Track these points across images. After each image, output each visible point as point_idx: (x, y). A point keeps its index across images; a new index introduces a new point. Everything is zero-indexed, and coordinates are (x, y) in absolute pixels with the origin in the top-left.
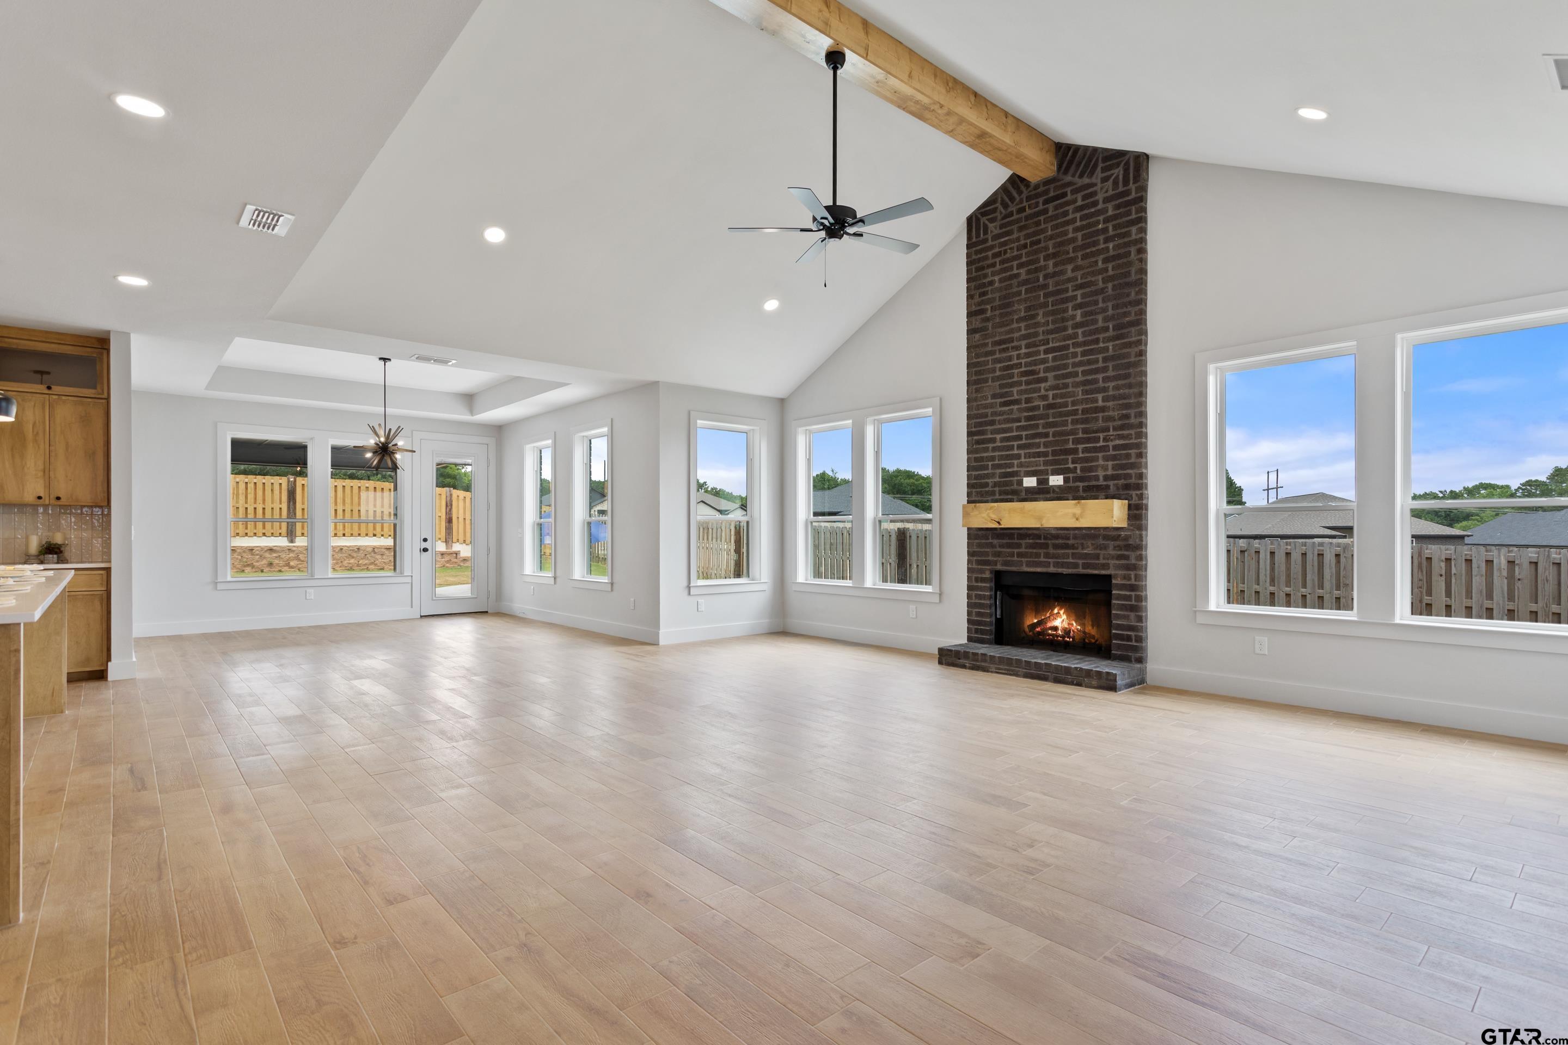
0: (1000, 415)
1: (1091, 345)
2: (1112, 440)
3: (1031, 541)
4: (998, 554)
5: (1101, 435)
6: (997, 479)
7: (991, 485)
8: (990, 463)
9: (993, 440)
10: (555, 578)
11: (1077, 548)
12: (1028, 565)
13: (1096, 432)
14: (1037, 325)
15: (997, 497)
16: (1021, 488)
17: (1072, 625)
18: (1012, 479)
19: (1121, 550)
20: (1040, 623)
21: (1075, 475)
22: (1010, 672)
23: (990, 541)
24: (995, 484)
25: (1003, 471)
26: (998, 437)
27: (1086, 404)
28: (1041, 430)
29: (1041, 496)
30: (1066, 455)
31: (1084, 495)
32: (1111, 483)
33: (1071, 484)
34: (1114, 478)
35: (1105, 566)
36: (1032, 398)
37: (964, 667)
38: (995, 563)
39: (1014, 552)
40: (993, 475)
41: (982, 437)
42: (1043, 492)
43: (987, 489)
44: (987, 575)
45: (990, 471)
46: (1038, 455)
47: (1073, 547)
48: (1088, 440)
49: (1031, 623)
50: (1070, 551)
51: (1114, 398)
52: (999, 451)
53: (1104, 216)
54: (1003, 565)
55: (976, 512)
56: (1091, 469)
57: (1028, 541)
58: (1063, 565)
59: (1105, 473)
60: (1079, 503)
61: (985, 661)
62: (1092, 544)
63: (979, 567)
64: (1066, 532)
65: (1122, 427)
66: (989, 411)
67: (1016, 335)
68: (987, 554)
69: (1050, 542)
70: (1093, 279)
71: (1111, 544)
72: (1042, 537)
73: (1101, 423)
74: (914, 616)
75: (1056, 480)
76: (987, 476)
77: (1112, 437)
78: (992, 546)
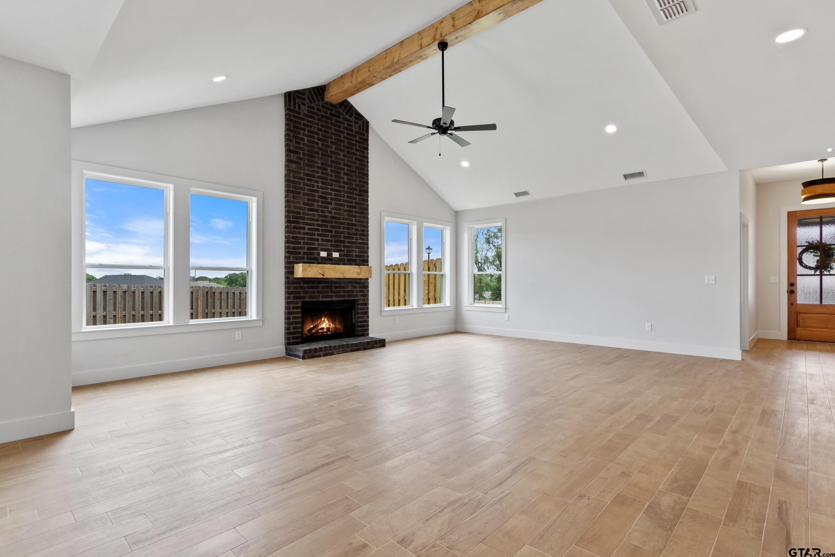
0: (307, 215)
1: (350, 194)
2: (358, 240)
3: (324, 285)
4: (306, 292)
5: (355, 237)
6: (306, 251)
7: (302, 253)
8: (302, 241)
9: (304, 229)
11: (345, 288)
12: (323, 297)
13: (352, 235)
14: (327, 174)
15: (306, 260)
16: (319, 257)
17: (331, 325)
18: (314, 251)
19: (361, 288)
20: (314, 327)
21: (344, 253)
23: (302, 285)
24: (304, 253)
25: (309, 246)
26: (307, 227)
27: (349, 221)
28: (329, 228)
29: (329, 262)
30: (340, 243)
31: (347, 263)
32: (358, 258)
33: (342, 257)
34: (359, 256)
35: (356, 296)
36: (325, 211)
38: (305, 298)
39: (315, 291)
40: (303, 248)
41: (297, 225)
42: (329, 260)
43: (300, 255)
44: (300, 305)
45: (302, 245)
46: (328, 241)
47: (343, 287)
48: (349, 238)
49: (309, 328)
50: (342, 289)
51: (359, 221)
52: (307, 235)
54: (309, 298)
55: (310, 269)
56: (351, 251)
57: (322, 285)
58: (339, 296)
59: (355, 254)
60: (359, 267)
62: (351, 286)
63: (295, 300)
64: (340, 280)
65: (361, 235)
66: (302, 211)
67: (316, 175)
68: (300, 292)
69: (333, 285)
70: (351, 164)
71: (358, 285)
72: (329, 282)
73: (354, 231)
75: (336, 255)
76: (300, 248)
77: (358, 238)
78: (303, 288)
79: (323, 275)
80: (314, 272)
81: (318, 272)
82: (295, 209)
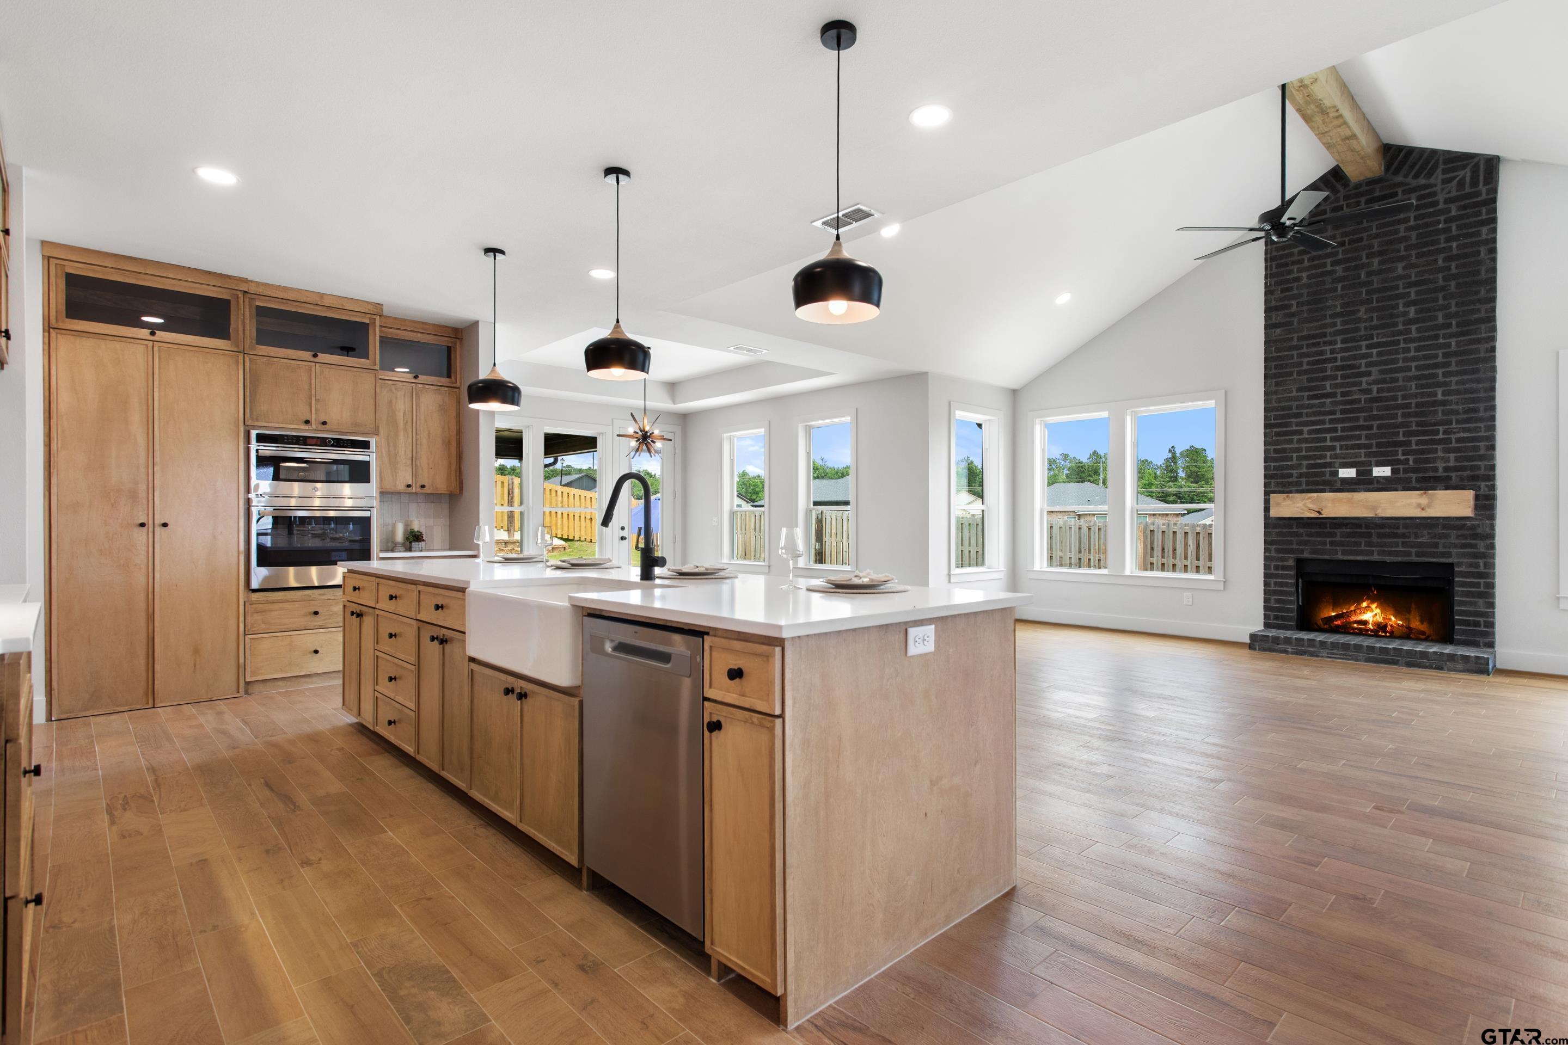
0: (1307, 408)
1: (1427, 341)
2: (1454, 433)
3: (1348, 530)
4: (1306, 543)
5: (1441, 429)
6: (1304, 470)
7: (1295, 475)
8: (1295, 455)
9: (1301, 433)
10: (769, 567)
11: (1409, 537)
12: (1344, 553)
13: (1435, 425)
14: (1359, 320)
15: (1304, 487)
16: (1335, 478)
18: (1323, 470)
19: (1466, 538)
21: (1407, 466)
22: (1348, 657)
23: (1295, 530)
24: (1301, 475)
25: (1312, 462)
26: (1306, 429)
27: (1422, 398)
28: (1362, 422)
29: (1362, 487)
30: (1395, 447)
31: (1418, 486)
32: (1453, 475)
33: (1401, 475)
34: (1455, 469)
35: (1449, 555)
36: (1350, 391)
37: (1286, 652)
38: (1302, 552)
39: (1326, 541)
40: (1299, 466)
41: (1285, 429)
42: (1364, 482)
43: (1290, 480)
44: (1291, 563)
45: (1295, 462)
46: (1359, 447)
47: (1404, 536)
48: (1424, 433)
50: (1400, 540)
51: (1458, 392)
52: (1306, 443)
53: (1445, 216)
54: (1311, 553)
55: (1288, 502)
56: (1427, 461)
57: (1344, 530)
58: (1390, 554)
59: (1444, 465)
60: (1425, 493)
61: (1314, 646)
62: (1429, 533)
63: (1280, 555)
64: (1393, 521)
65: (1468, 421)
66: (1294, 404)
67: (1329, 330)
68: (1291, 543)
69: (1373, 531)
70: (1431, 277)
71: (1453, 533)
72: (1363, 526)
73: (1440, 416)
74: (1190, 603)
75: (1380, 471)
76: (1292, 467)
77: (1455, 430)
78: (1297, 535)
79: (1319, 512)
80: (1298, 508)
81: (1307, 507)
82: (1279, 403)
